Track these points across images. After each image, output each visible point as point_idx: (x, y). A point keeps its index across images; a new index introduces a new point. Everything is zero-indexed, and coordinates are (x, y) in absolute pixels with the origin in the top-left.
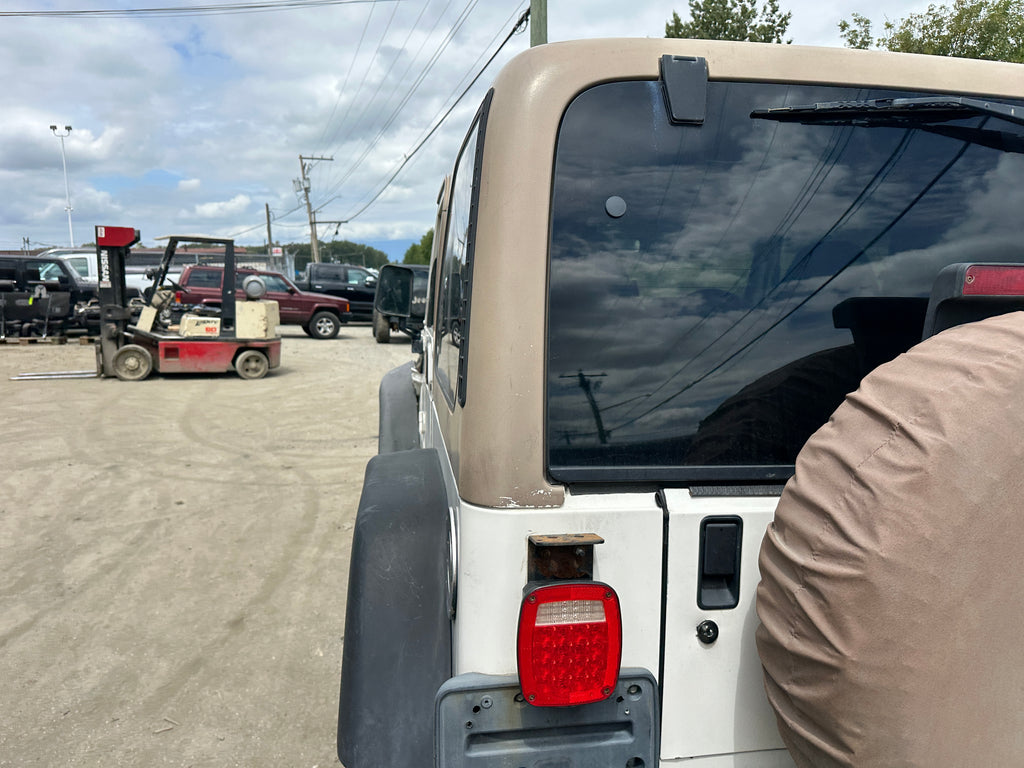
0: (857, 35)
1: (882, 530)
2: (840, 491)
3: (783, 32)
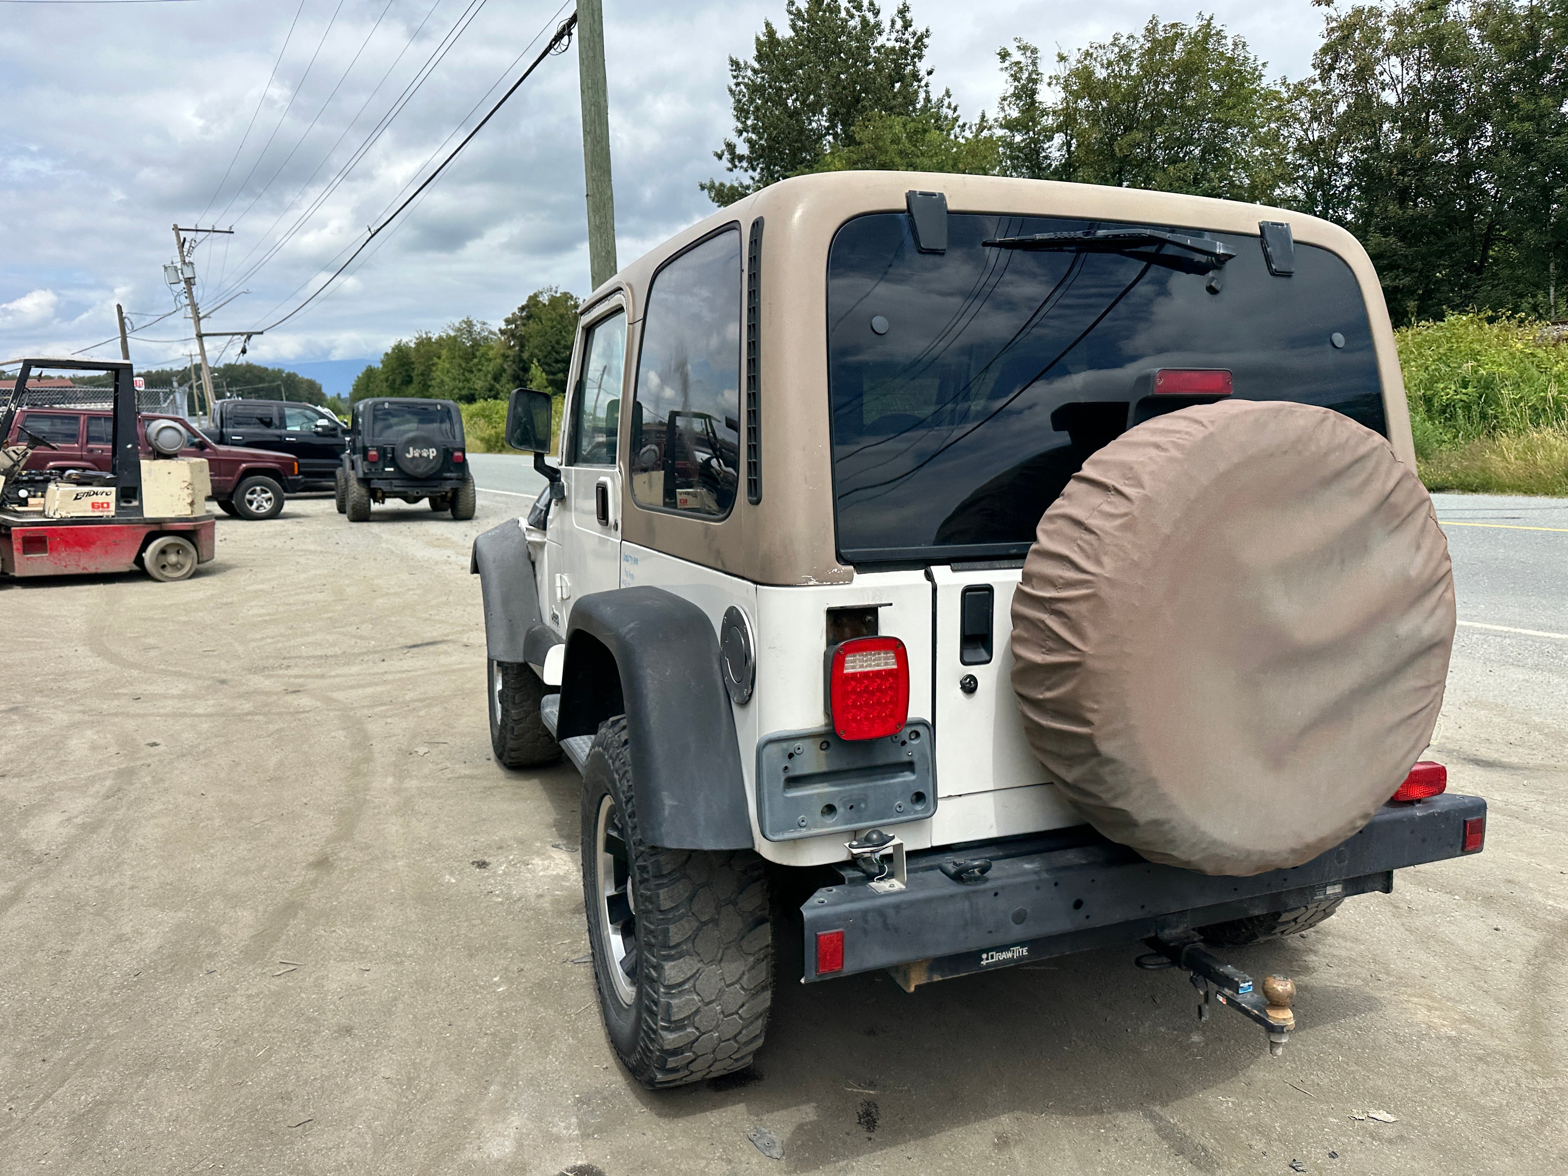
0: (1021, 69)
1: (1105, 560)
2: (1074, 540)
3: (920, 57)
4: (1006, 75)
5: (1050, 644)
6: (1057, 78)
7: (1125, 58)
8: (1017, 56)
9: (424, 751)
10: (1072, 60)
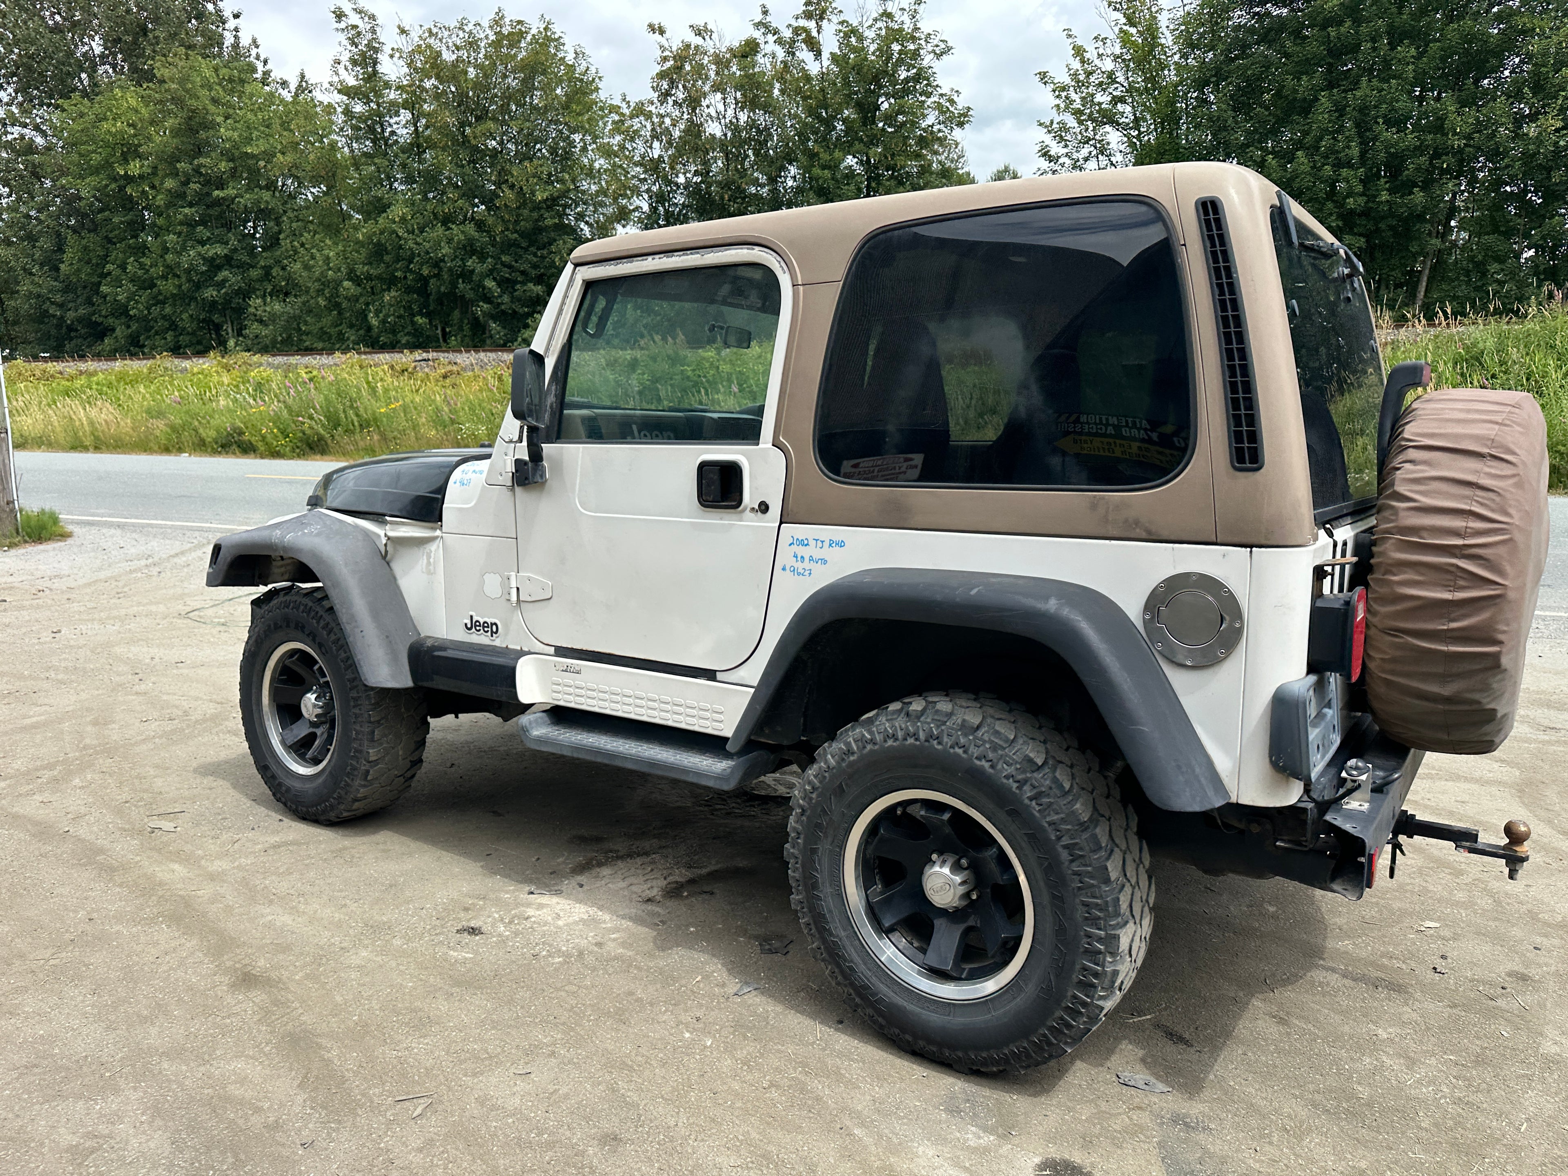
0: (359, 34)
4: (342, 37)
5: (1462, 583)
6: (399, 50)
7: (472, 44)
8: (354, 19)
9: (167, 825)
10: (415, 35)
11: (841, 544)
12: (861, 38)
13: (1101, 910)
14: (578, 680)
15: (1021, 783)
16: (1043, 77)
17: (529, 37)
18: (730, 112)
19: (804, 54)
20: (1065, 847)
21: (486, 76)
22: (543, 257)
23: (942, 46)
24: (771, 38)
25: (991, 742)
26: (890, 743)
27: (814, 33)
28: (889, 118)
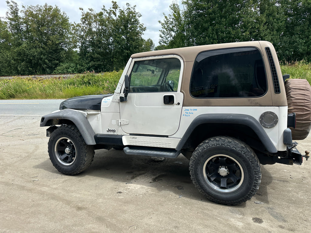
0: (13, 7)
4: (9, 8)
5: (304, 111)
6: (23, 11)
7: (40, 10)
8: (12, 4)
9: (36, 179)
10: (26, 8)
11: (196, 110)
12: (124, 13)
13: (257, 172)
14: (136, 140)
15: (241, 151)
16: (159, 22)
17: (53, 10)
18: (98, 26)
19: (113, 15)
20: (250, 162)
21: (43, 17)
22: (58, 55)
23: (140, 15)
24: (105, 12)
25: (234, 144)
26: (213, 146)
27: (115, 11)
28: (130, 29)
